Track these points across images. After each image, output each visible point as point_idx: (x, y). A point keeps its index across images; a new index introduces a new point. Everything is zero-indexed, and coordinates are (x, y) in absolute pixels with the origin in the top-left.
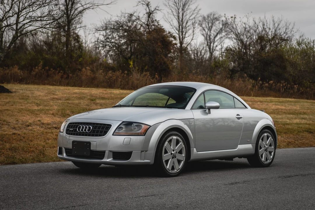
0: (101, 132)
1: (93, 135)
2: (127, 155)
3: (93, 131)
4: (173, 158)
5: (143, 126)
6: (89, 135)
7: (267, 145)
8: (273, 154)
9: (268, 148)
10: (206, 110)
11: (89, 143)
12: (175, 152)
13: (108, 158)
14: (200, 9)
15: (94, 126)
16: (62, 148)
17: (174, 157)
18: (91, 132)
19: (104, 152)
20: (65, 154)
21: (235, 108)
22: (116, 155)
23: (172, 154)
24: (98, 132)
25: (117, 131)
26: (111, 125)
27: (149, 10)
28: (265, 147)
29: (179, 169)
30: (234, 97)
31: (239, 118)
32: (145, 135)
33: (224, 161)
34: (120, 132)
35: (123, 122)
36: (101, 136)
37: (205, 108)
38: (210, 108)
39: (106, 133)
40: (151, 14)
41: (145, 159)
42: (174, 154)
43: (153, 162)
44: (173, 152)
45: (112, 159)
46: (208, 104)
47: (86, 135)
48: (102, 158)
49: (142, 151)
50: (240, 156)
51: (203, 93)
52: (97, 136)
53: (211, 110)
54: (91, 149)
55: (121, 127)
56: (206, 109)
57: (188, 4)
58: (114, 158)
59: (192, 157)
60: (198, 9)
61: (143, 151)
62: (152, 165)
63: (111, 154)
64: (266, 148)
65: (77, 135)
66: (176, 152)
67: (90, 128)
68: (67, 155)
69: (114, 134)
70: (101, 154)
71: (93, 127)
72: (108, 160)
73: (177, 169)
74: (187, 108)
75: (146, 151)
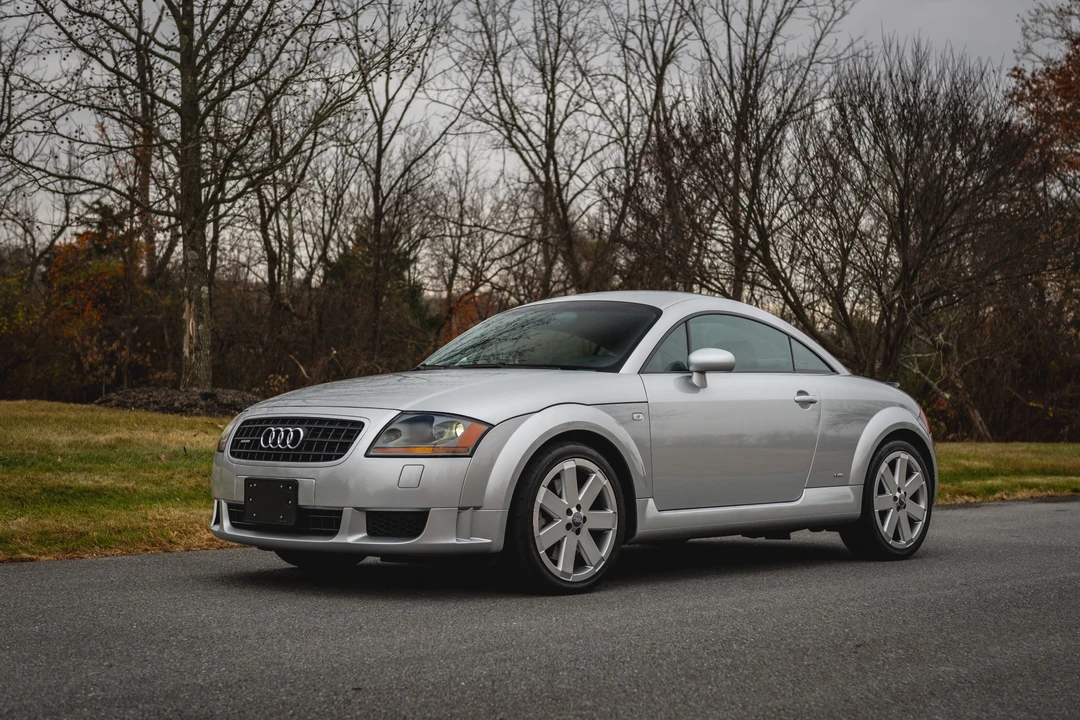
0: (331, 446)
1: (306, 459)
2: (413, 522)
3: (308, 444)
6: (295, 459)
7: (899, 490)
9: (905, 497)
10: (691, 377)
11: (292, 485)
13: (352, 532)
15: (309, 429)
16: (219, 503)
18: (299, 449)
19: (339, 513)
20: (226, 523)
21: (794, 371)
22: (380, 522)
24: (320, 446)
25: (379, 444)
26: (361, 425)
30: (790, 337)
31: (804, 404)
32: (470, 456)
33: (762, 540)
34: (391, 444)
35: (403, 413)
36: (331, 460)
37: (688, 371)
38: (703, 370)
39: (346, 450)
41: (472, 535)
43: (500, 544)
45: (365, 534)
47: (286, 458)
48: (333, 534)
49: (461, 509)
50: (816, 526)
51: (686, 321)
52: (316, 459)
53: (709, 376)
54: (300, 503)
55: (394, 430)
56: (690, 374)
58: (372, 532)
59: (642, 529)
61: (467, 508)
62: (495, 555)
63: (362, 519)
65: (260, 457)
68: (234, 525)
69: (371, 453)
70: (329, 521)
71: (307, 430)
72: (351, 539)
73: (594, 563)
74: (625, 369)
75: (477, 508)
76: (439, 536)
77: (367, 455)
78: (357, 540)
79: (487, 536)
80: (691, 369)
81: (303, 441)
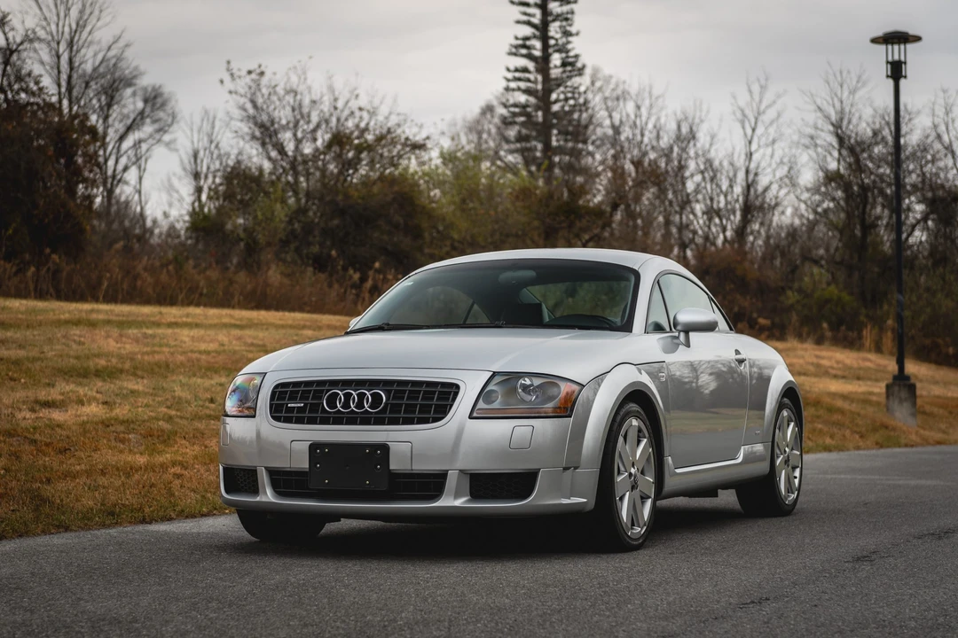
1: (393, 422)
2: (521, 483)
3: (393, 407)
4: (632, 487)
5: (561, 385)
8: (797, 473)
11: (384, 448)
12: (636, 469)
13: (457, 496)
14: (127, 46)
15: (391, 391)
16: (256, 471)
17: (634, 484)
18: (383, 411)
19: (442, 476)
20: (269, 491)
23: (631, 475)
24: (410, 408)
25: (481, 405)
26: (456, 386)
27: (7, 39)
28: (785, 451)
29: (645, 524)
31: (741, 361)
32: (570, 416)
35: (495, 374)
36: (428, 423)
37: (671, 331)
38: (688, 329)
39: (446, 413)
40: (12, 52)
41: (571, 495)
42: (634, 475)
44: (633, 470)
45: (469, 497)
47: (365, 422)
48: (434, 497)
49: (566, 469)
51: (657, 282)
53: (692, 335)
54: (393, 466)
55: (492, 391)
57: (88, 29)
58: (475, 495)
59: (667, 484)
60: (121, 43)
61: (569, 468)
63: (466, 481)
64: (787, 456)
65: (325, 421)
66: (638, 470)
67: (376, 397)
68: (280, 493)
69: (475, 415)
70: (432, 484)
71: (388, 393)
72: (457, 502)
74: (636, 329)
75: (576, 468)
77: (471, 417)
78: (461, 504)
79: (584, 496)
80: (678, 329)
81: (386, 404)
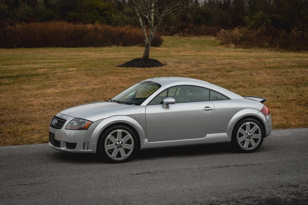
0: (60, 126)
1: (56, 128)
4: (118, 148)
5: (87, 122)
7: (250, 133)
8: (259, 141)
9: (252, 135)
11: (54, 134)
12: (120, 142)
13: (63, 147)
17: (120, 146)
18: (56, 125)
21: (209, 100)
22: (68, 145)
23: (116, 144)
25: (68, 126)
26: (66, 120)
28: (247, 134)
29: (126, 156)
30: (210, 90)
32: (87, 130)
34: (70, 126)
35: (75, 118)
36: (60, 129)
42: (119, 144)
43: (95, 151)
44: (118, 143)
45: (66, 148)
46: (166, 100)
48: (60, 147)
51: (168, 89)
52: (58, 128)
54: (55, 139)
55: (72, 122)
56: (164, 105)
58: (68, 147)
59: (143, 147)
61: (86, 142)
62: (95, 154)
63: (65, 144)
64: (249, 136)
66: (122, 143)
69: (66, 128)
72: (62, 149)
73: (123, 157)
74: (142, 105)
76: (79, 149)
78: (64, 149)
79: (92, 149)
80: (164, 103)
81: (57, 123)
